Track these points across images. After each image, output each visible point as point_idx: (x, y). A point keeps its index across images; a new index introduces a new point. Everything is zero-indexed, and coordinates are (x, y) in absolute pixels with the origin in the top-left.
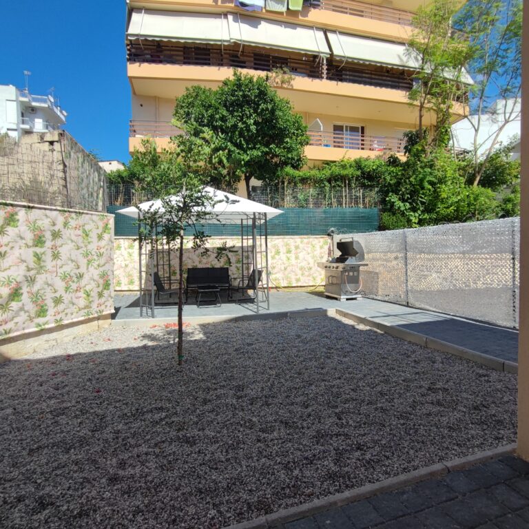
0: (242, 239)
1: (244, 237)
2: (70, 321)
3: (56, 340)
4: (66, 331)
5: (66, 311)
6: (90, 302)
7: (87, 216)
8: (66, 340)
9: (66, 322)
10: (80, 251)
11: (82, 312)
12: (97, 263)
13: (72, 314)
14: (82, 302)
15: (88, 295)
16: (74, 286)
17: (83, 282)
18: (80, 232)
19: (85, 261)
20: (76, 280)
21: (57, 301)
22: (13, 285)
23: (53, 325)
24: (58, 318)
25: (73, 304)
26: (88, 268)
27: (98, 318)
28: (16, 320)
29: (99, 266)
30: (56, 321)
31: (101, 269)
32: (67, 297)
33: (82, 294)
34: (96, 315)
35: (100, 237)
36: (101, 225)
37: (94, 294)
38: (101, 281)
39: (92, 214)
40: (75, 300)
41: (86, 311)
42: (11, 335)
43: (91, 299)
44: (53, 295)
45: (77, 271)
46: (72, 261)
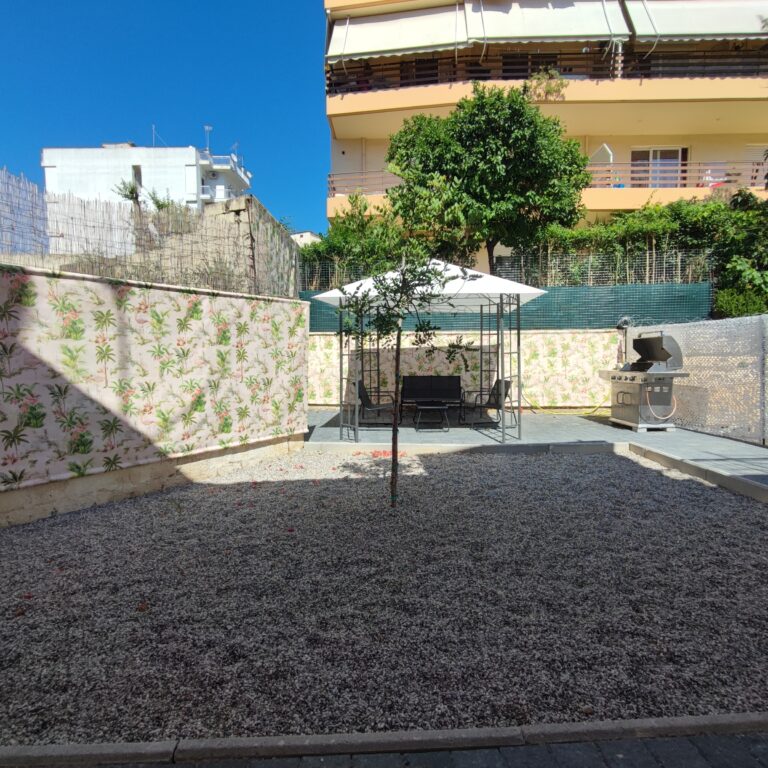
0: (482, 335)
1: (484, 332)
2: (256, 440)
3: (240, 462)
4: (252, 453)
5: (252, 427)
6: (279, 417)
7: (277, 305)
8: (252, 463)
9: (251, 441)
10: (269, 350)
11: (270, 430)
12: (287, 366)
13: (259, 431)
14: (270, 417)
15: (277, 408)
16: (261, 395)
18: (268, 326)
19: (274, 363)
20: (263, 387)
21: (243, 413)
22: (196, 391)
23: (237, 443)
24: (243, 434)
25: (260, 418)
26: (277, 373)
27: (288, 439)
28: (199, 434)
29: (290, 369)
30: (242, 439)
31: (293, 374)
32: (253, 409)
33: (269, 406)
34: (286, 435)
35: (292, 332)
36: (294, 316)
37: (284, 406)
38: (292, 390)
39: (283, 302)
40: (262, 414)
41: (274, 428)
42: (195, 452)
43: (280, 413)
44: (238, 406)
45: (264, 376)
46: (260, 363)
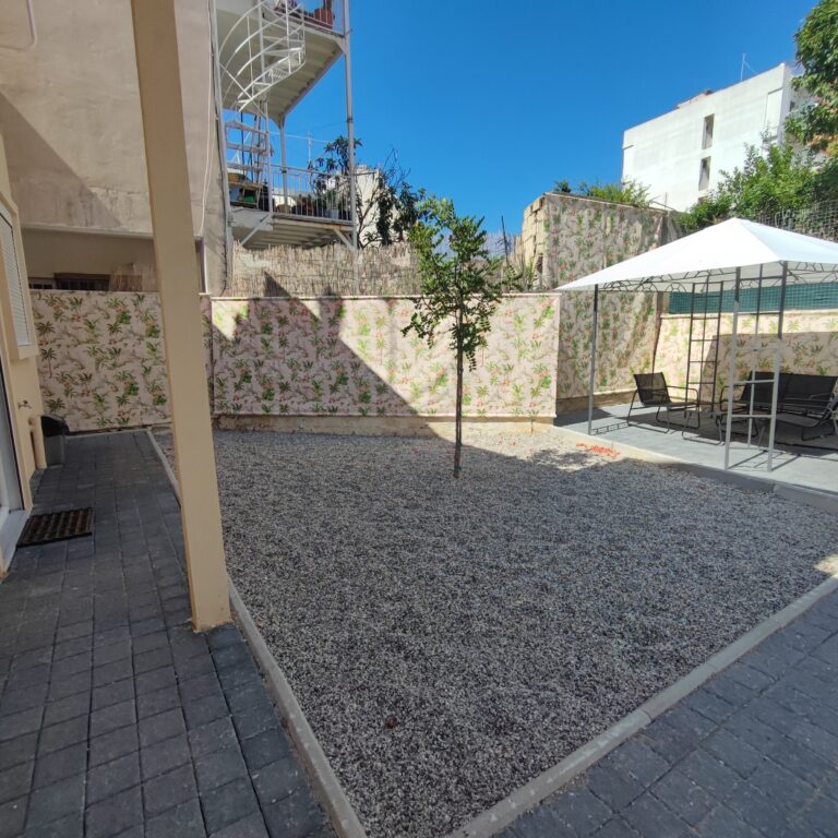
2: (495, 415)
4: (490, 425)
5: (490, 404)
6: (520, 399)
7: (521, 300)
8: (490, 433)
9: (489, 415)
10: (512, 340)
11: (510, 408)
12: (529, 356)
13: (497, 407)
14: (509, 398)
15: (518, 391)
16: (501, 378)
17: (513, 375)
18: (511, 319)
19: (517, 352)
20: (503, 372)
21: (482, 392)
22: (440, 371)
23: (475, 415)
24: (481, 409)
25: (499, 398)
26: (519, 360)
27: (533, 420)
28: (442, 402)
29: (533, 357)
30: (479, 412)
31: (537, 362)
32: (492, 390)
33: (510, 388)
34: (527, 415)
35: (538, 324)
36: (540, 308)
37: (526, 390)
38: (537, 377)
40: (501, 394)
41: (514, 407)
43: (521, 396)
44: (478, 385)
45: (505, 363)
46: (500, 351)
